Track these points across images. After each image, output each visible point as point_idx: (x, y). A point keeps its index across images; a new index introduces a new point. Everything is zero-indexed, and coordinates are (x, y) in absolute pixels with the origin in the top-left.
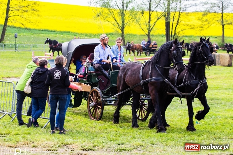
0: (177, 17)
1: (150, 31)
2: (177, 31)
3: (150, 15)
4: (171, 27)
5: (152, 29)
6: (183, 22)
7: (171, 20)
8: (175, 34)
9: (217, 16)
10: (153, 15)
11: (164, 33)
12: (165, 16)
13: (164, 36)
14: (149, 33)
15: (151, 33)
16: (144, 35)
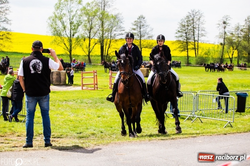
0: (109, 43)
1: (89, 52)
2: (109, 52)
3: (90, 41)
4: (104, 50)
5: (91, 51)
6: (113, 47)
7: (105, 45)
8: (107, 54)
9: (137, 42)
10: (92, 41)
11: (100, 54)
12: (100, 42)
13: (99, 56)
14: (89, 54)
15: (91, 54)
16: (85, 56)
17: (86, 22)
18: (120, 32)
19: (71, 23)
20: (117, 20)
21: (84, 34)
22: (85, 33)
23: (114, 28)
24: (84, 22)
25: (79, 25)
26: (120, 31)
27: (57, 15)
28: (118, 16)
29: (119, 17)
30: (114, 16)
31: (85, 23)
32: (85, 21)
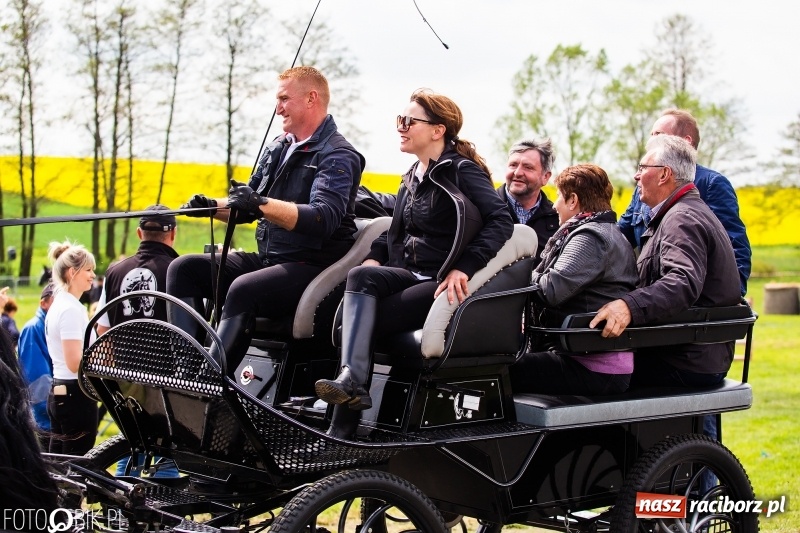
17: (626, 132)
18: (742, 164)
19: (573, 138)
20: (729, 122)
21: (617, 172)
22: (620, 169)
23: (721, 151)
24: (617, 133)
25: (598, 143)
26: (741, 159)
27: (524, 112)
28: (732, 109)
29: (734, 112)
30: (718, 108)
31: (622, 136)
32: (622, 127)
